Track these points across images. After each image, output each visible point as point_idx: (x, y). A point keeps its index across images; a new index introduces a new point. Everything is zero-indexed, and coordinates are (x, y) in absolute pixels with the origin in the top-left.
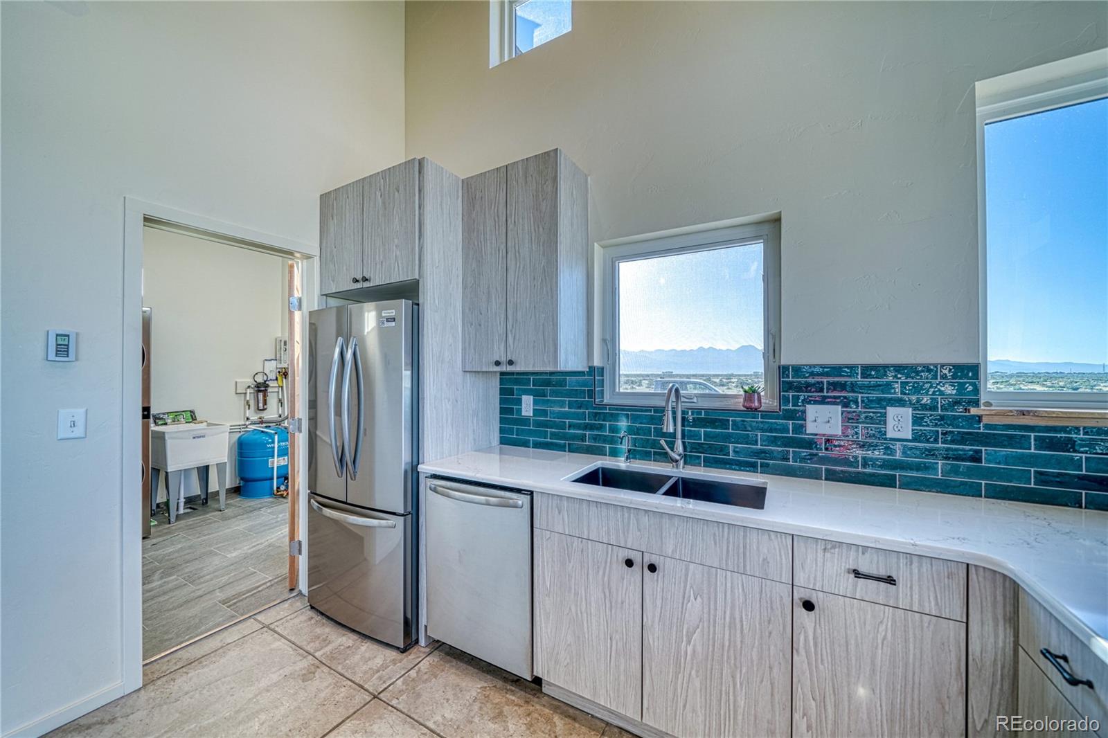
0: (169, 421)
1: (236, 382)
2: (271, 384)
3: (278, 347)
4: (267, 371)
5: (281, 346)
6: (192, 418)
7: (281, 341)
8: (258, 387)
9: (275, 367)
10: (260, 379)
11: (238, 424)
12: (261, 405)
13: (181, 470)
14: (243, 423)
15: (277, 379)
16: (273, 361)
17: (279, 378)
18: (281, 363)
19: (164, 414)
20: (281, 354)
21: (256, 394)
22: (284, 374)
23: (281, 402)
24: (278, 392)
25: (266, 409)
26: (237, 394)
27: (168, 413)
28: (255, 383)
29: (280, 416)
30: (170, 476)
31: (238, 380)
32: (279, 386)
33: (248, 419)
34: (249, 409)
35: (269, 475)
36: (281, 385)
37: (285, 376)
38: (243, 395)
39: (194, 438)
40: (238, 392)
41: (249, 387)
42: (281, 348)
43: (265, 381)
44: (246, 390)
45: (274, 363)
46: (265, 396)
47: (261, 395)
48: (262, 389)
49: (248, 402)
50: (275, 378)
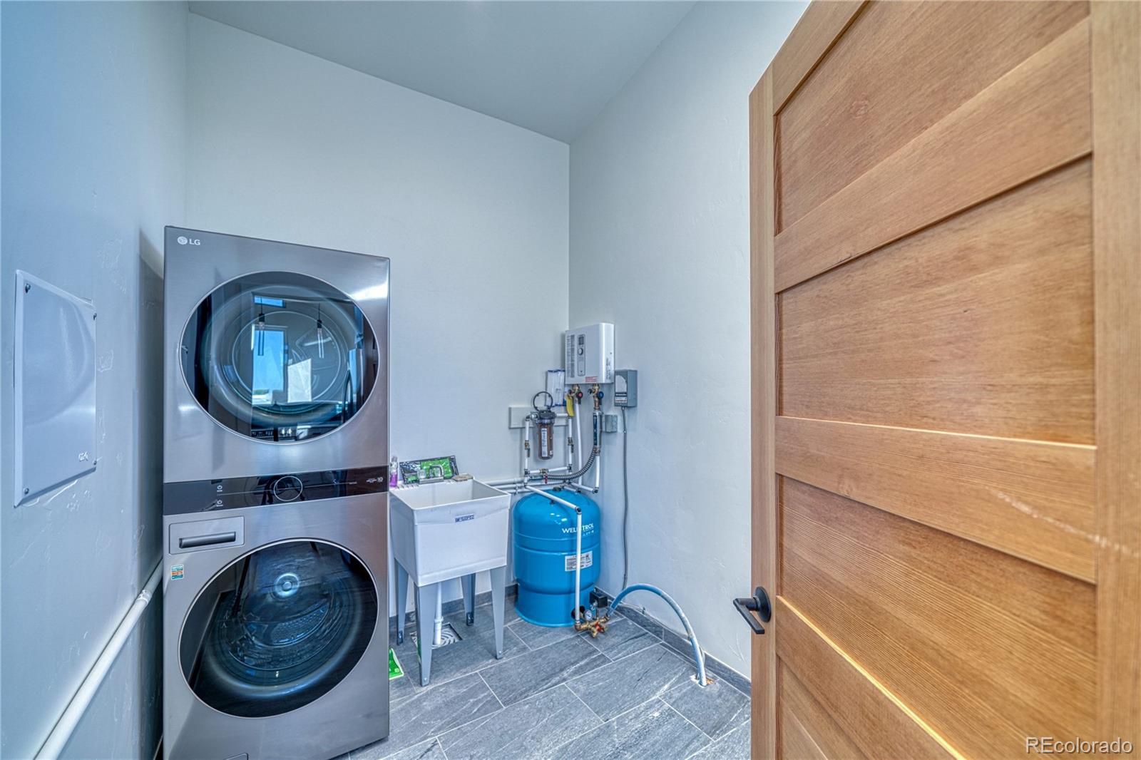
0: (422, 477)
1: (510, 409)
2: (559, 412)
3: (567, 348)
4: (552, 391)
5: (572, 345)
6: (453, 471)
7: (573, 337)
8: (541, 419)
9: (562, 381)
10: (541, 405)
11: (512, 480)
12: (545, 449)
13: (437, 583)
14: (519, 479)
15: (564, 404)
16: (560, 373)
17: (569, 402)
18: (573, 376)
19: (415, 462)
20: (572, 360)
21: (537, 429)
22: (577, 396)
23: (571, 443)
24: (567, 426)
25: (552, 456)
26: (510, 428)
27: (421, 461)
28: (535, 411)
29: (570, 469)
30: (421, 592)
31: (513, 406)
32: (569, 417)
33: (526, 473)
34: (529, 456)
35: (564, 585)
36: (571, 414)
37: (579, 398)
38: (519, 430)
39: (457, 520)
40: (512, 426)
41: (528, 417)
42: (573, 350)
43: (549, 408)
44: (524, 423)
45: (561, 375)
46: (550, 434)
47: (545, 432)
48: (546, 421)
49: (527, 444)
50: (561, 403)
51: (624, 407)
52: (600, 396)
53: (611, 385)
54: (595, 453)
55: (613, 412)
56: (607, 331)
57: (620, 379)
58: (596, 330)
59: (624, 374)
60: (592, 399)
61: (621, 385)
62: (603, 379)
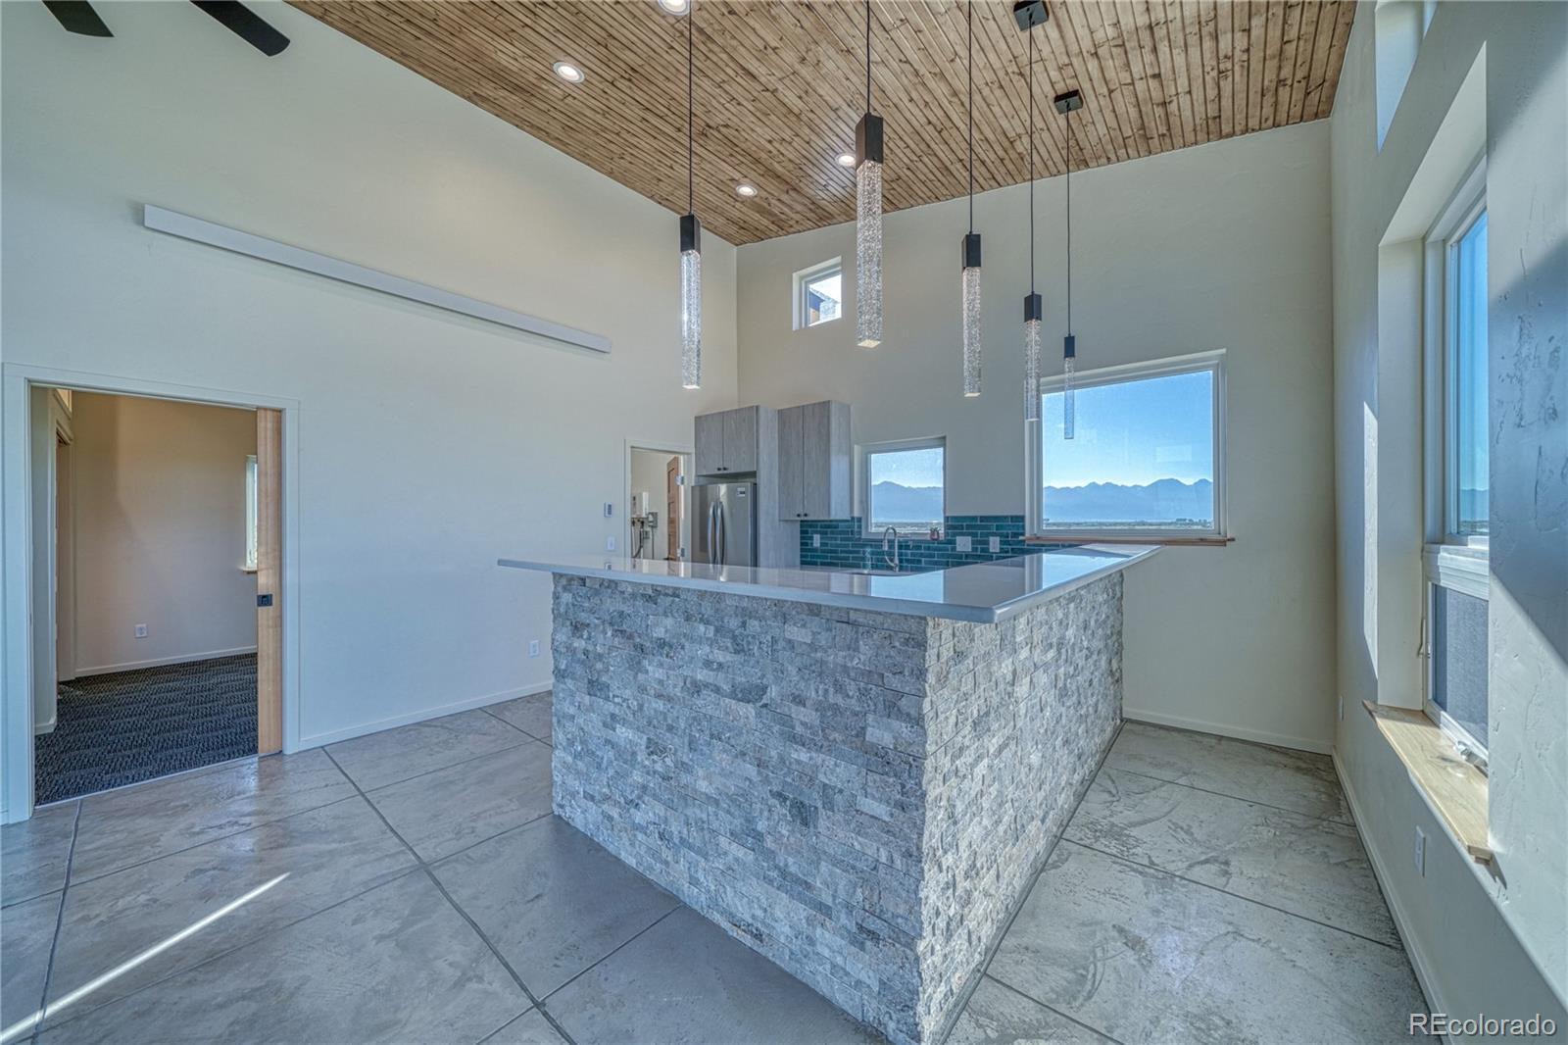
51: (652, 527)
52: (643, 523)
53: (647, 518)
54: (641, 547)
55: (649, 529)
56: (645, 495)
57: (650, 516)
58: (641, 495)
59: (652, 514)
60: (639, 524)
61: (651, 518)
62: (644, 516)
